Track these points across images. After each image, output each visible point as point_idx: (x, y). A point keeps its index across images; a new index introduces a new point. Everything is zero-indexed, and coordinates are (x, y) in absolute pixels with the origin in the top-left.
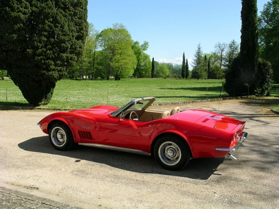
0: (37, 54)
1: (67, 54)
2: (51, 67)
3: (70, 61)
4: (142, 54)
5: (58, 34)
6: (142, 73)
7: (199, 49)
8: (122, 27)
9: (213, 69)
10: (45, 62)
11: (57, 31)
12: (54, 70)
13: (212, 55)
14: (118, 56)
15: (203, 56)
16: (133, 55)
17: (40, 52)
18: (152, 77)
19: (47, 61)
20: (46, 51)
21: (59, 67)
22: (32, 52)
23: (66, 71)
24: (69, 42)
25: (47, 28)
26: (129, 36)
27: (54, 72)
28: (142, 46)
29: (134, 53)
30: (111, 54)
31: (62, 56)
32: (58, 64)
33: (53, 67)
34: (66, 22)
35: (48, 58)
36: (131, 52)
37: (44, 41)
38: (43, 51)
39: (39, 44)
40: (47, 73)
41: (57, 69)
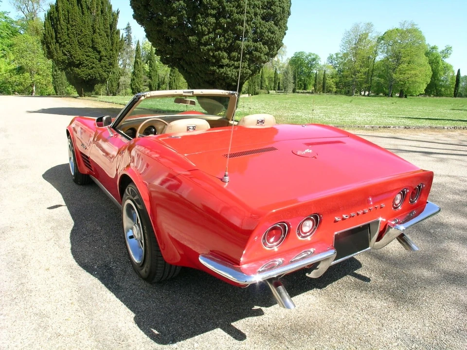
0: (202, 43)
1: (248, 42)
2: (223, 60)
3: (254, 52)
4: (441, 63)
5: (231, 11)
6: (440, 91)
8: (413, 25)
10: (214, 54)
12: (228, 66)
14: (405, 66)
16: (426, 63)
17: (206, 39)
18: (455, 96)
19: (217, 53)
20: (215, 38)
21: (237, 61)
22: (196, 40)
23: (249, 69)
24: (249, 23)
26: (422, 38)
27: (229, 69)
28: (443, 52)
29: (428, 61)
30: (395, 63)
31: (239, 45)
32: (235, 57)
33: (226, 61)
35: (219, 49)
36: (424, 60)
39: (205, 28)
40: (217, 71)
41: (233, 65)
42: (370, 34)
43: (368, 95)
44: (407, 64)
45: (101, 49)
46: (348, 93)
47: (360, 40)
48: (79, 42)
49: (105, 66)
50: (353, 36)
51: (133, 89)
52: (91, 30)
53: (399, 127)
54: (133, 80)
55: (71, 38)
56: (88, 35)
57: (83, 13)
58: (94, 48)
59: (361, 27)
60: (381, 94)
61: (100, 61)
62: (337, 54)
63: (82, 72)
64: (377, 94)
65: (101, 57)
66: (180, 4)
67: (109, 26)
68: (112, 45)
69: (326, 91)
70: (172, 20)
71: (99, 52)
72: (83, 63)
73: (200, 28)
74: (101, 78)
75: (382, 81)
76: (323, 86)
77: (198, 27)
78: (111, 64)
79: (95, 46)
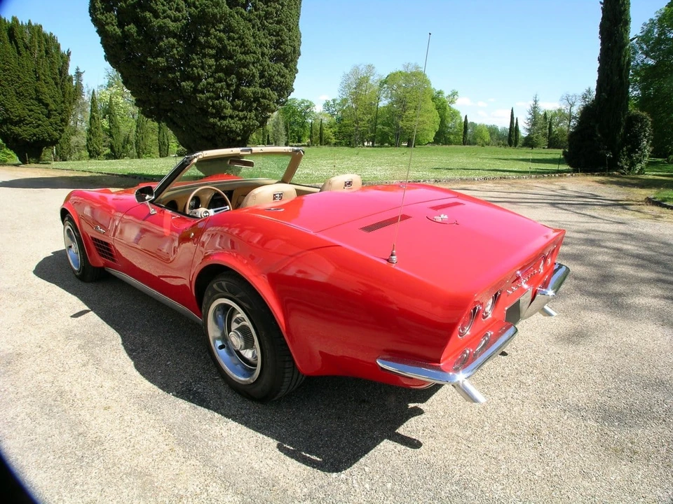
0: (198, 90)
1: (254, 87)
2: (225, 111)
3: (261, 100)
4: (448, 108)
5: (234, 51)
6: (449, 138)
7: (536, 101)
8: (417, 68)
9: (557, 134)
10: (213, 103)
11: (231, 46)
12: (231, 117)
13: (555, 112)
14: (412, 112)
15: (542, 113)
16: (433, 109)
17: (204, 85)
18: (464, 144)
19: (218, 101)
21: (242, 111)
22: (191, 87)
23: (257, 120)
24: (255, 65)
25: (213, 41)
26: (427, 82)
27: (232, 121)
28: (449, 97)
29: (435, 107)
30: (401, 109)
31: (244, 92)
32: (239, 106)
33: (228, 112)
34: (249, 29)
35: (218, 98)
36: (431, 105)
37: (210, 67)
38: (208, 83)
39: (201, 72)
40: (219, 123)
41: (237, 116)
42: (372, 77)
43: (373, 146)
44: (414, 110)
45: (49, 101)
46: (349, 145)
47: (359, 85)
48: (16, 93)
49: (56, 124)
50: (353, 79)
51: (90, 151)
52: (33, 76)
53: (429, 181)
54: (89, 140)
55: (3, 87)
56: (30, 83)
57: (19, 53)
58: (40, 101)
59: (361, 69)
60: (386, 144)
61: (48, 116)
62: (334, 101)
63: (24, 132)
64: (382, 144)
65: (49, 111)
66: (169, 42)
67: (57, 71)
68: (64, 96)
69: (323, 143)
70: (158, 62)
71: (47, 105)
72: (25, 120)
73: (196, 71)
74: (51, 139)
75: (387, 129)
76: (321, 138)
77: (192, 70)
78: (62, 120)
79: (40, 97)
